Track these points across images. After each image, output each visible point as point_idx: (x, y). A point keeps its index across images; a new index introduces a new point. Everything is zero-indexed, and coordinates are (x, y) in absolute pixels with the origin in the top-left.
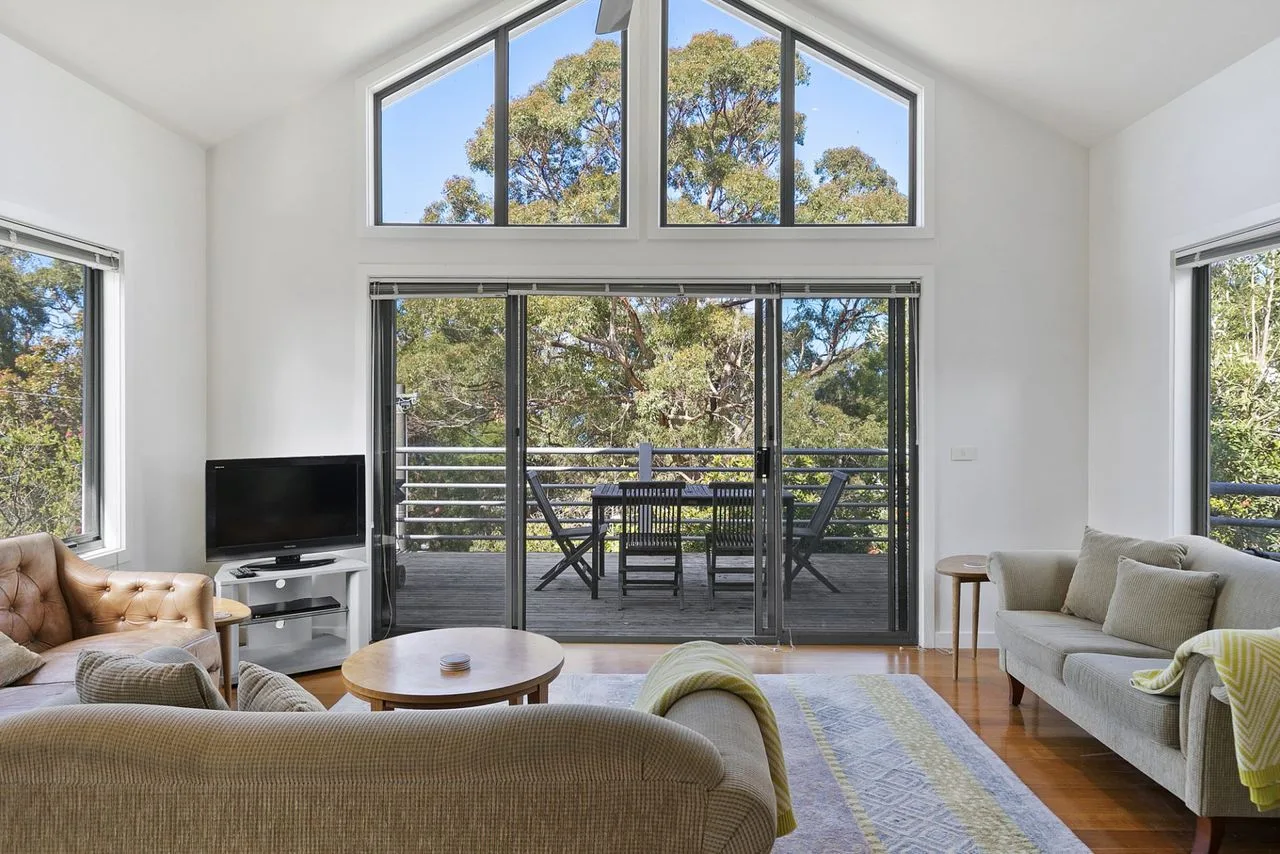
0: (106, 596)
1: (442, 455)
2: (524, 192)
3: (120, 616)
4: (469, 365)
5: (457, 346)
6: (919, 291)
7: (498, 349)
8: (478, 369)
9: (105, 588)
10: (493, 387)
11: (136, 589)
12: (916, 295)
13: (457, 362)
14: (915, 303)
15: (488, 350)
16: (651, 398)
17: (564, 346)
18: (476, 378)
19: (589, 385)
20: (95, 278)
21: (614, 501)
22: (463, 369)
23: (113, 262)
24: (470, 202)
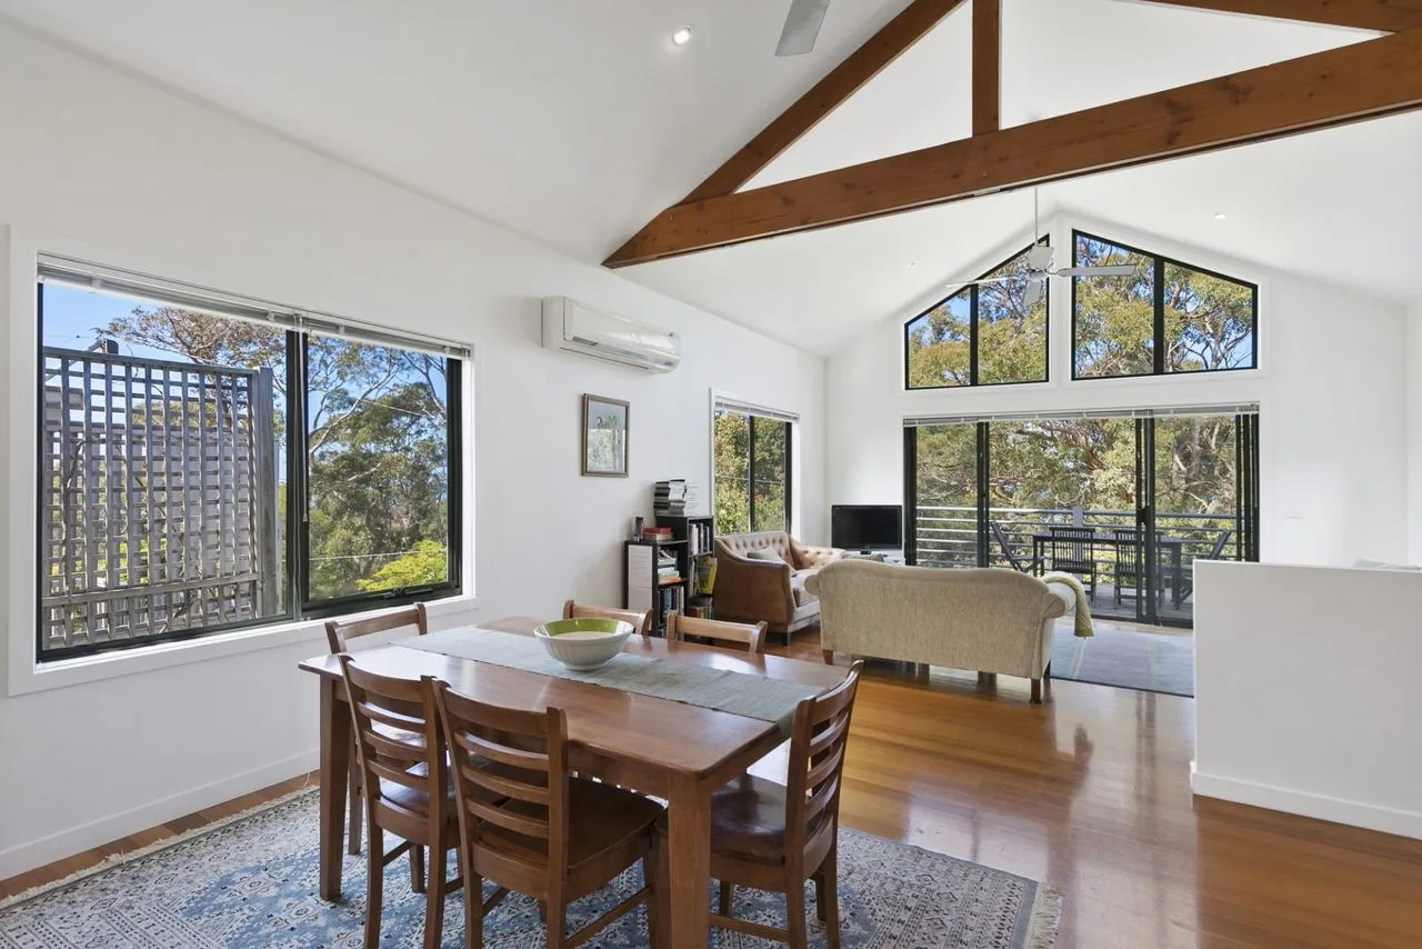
0: (807, 555)
1: (933, 511)
2: (993, 309)
3: (812, 564)
4: (946, 451)
5: (936, 435)
6: (1258, 409)
7: (970, 437)
8: (953, 454)
9: (806, 552)
10: (966, 468)
11: (818, 553)
12: (1255, 413)
13: (935, 447)
14: (1256, 418)
15: (963, 438)
16: (1110, 476)
17: (1028, 433)
18: (952, 461)
19: (1051, 464)
20: (789, 425)
21: (1048, 539)
22: (940, 454)
23: (795, 418)
24: (946, 323)
